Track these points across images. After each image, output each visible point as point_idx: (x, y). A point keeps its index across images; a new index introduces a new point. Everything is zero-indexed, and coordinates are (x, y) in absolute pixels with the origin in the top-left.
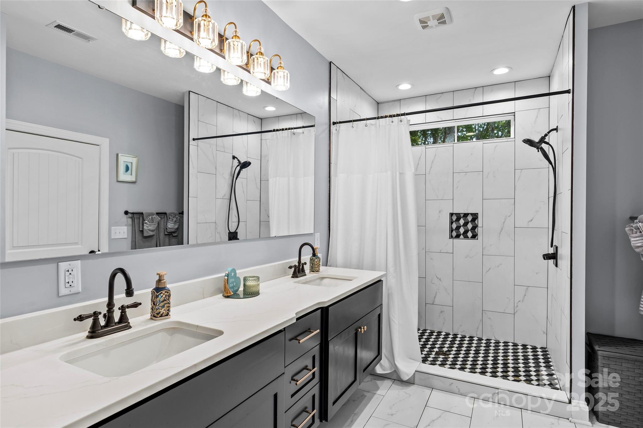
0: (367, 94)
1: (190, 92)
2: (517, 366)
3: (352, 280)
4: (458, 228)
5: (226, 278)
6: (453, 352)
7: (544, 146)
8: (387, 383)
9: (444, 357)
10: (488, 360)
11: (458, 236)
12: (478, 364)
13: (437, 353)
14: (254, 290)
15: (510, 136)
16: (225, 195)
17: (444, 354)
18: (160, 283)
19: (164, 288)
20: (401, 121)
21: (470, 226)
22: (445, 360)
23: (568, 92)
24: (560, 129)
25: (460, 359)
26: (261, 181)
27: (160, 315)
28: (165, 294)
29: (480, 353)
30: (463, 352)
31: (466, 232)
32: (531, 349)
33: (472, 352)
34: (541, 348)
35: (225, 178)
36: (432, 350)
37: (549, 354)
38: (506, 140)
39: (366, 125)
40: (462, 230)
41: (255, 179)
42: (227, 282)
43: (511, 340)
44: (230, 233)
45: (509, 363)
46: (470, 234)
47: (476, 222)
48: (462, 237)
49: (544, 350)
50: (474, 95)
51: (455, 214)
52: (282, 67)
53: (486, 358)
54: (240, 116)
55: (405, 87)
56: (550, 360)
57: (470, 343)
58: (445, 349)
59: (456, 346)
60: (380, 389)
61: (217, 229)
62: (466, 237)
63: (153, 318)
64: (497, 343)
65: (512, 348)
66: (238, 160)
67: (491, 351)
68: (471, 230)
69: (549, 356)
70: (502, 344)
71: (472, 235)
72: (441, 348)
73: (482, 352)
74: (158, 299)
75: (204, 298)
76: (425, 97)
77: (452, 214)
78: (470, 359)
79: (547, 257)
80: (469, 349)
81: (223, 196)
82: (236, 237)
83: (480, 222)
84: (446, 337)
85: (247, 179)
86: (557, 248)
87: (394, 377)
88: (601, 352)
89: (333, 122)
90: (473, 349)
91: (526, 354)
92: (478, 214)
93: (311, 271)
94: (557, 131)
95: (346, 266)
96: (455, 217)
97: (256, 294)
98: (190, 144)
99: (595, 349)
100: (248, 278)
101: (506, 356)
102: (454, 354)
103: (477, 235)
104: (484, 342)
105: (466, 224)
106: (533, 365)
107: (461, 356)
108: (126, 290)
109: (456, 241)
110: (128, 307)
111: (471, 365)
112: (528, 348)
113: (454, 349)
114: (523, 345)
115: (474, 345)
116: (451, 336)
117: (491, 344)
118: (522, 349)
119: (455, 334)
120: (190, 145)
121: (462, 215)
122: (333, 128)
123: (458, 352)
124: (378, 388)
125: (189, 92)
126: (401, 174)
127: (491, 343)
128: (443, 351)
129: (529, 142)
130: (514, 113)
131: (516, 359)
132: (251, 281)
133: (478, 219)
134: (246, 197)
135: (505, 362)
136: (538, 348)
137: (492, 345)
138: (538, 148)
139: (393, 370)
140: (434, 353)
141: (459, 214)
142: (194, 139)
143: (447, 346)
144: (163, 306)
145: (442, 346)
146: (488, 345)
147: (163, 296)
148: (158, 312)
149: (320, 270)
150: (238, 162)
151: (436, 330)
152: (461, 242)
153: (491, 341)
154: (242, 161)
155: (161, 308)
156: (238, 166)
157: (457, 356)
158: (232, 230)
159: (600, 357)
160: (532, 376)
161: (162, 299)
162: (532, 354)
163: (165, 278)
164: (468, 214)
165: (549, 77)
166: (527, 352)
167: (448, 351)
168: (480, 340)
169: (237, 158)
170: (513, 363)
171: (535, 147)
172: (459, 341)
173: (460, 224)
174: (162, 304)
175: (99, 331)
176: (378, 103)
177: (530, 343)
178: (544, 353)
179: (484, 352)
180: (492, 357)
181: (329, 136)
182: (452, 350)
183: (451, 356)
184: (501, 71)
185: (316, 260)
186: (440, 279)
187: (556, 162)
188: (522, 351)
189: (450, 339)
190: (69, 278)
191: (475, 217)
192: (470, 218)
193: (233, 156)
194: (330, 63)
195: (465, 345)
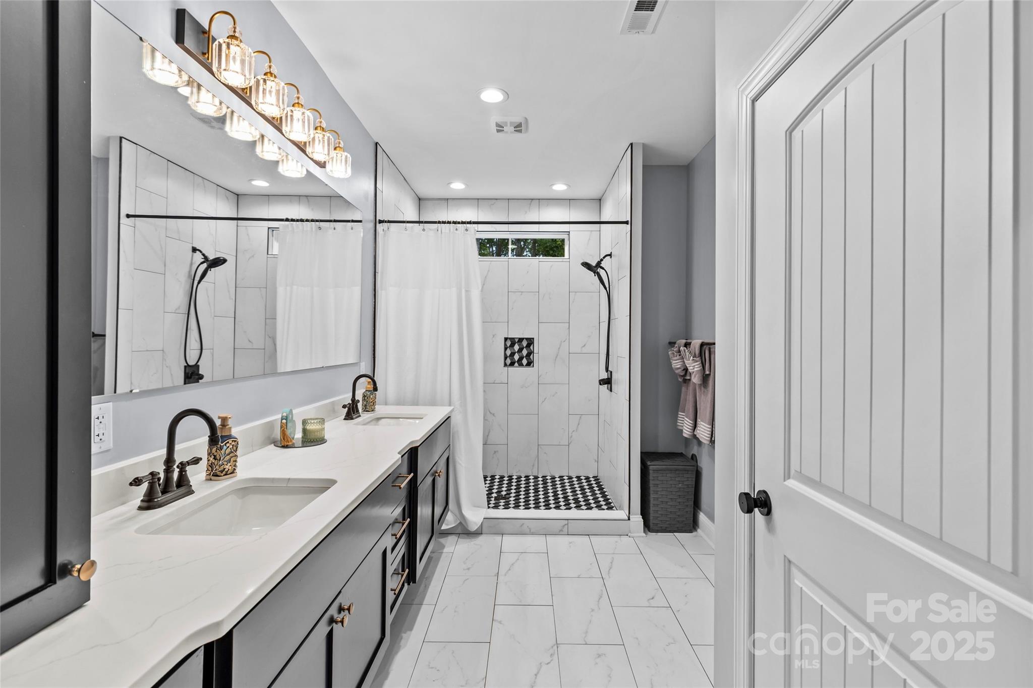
0: (410, 187)
1: (123, 139)
2: (576, 497)
3: (422, 418)
4: (513, 354)
5: (284, 421)
6: (513, 495)
7: (599, 270)
8: (452, 539)
9: (504, 501)
10: (549, 497)
11: (512, 364)
12: (540, 502)
13: (496, 499)
14: (318, 435)
15: (564, 256)
16: (179, 308)
17: (504, 498)
18: (223, 430)
19: (230, 437)
20: (467, 230)
21: (525, 352)
22: (507, 503)
23: (627, 223)
24: (614, 256)
25: (522, 500)
26: (236, 287)
27: (224, 473)
28: (233, 444)
29: (539, 491)
30: (522, 493)
31: (521, 359)
32: (585, 479)
33: (532, 491)
34: (593, 477)
35: (179, 281)
36: (490, 496)
37: (601, 482)
38: (561, 260)
39: (424, 230)
40: (516, 357)
41: (228, 285)
42: (285, 427)
43: (565, 473)
44: (187, 367)
45: (569, 496)
46: (525, 361)
47: (531, 347)
48: (516, 364)
49: (596, 478)
50: (530, 207)
51: (510, 338)
52: (341, 148)
53: (546, 495)
54: (205, 187)
55: (458, 186)
56: (603, 486)
57: (527, 483)
58: (504, 493)
59: (514, 487)
60: (446, 547)
61: (165, 360)
62: (521, 365)
63: (213, 478)
64: (553, 478)
65: (567, 481)
66: (203, 255)
67: (550, 488)
68: (526, 356)
69: (601, 483)
70: (558, 479)
71: (527, 362)
72: (499, 492)
73: (541, 489)
74: (223, 452)
75: (253, 451)
76: (477, 201)
77: (506, 339)
78: (532, 498)
79: (603, 382)
80: (527, 489)
81: (176, 309)
82: (196, 372)
83: (536, 347)
84: (502, 480)
85: (214, 283)
86: (611, 372)
87: (459, 530)
88: (653, 466)
89: (379, 220)
90: (532, 488)
91: (581, 485)
92: (533, 339)
93: (364, 411)
94: (611, 257)
95: (400, 402)
96: (511, 342)
97: (321, 441)
98: (121, 222)
99: (647, 464)
100: (309, 421)
101: (564, 490)
102: (514, 497)
103: (533, 362)
104: (540, 479)
105: (520, 350)
106: (590, 494)
107: (522, 497)
108: (209, 437)
109: (511, 369)
110: (188, 463)
111: (534, 504)
112: (582, 479)
113: (513, 491)
114: (577, 477)
115: (532, 484)
116: (506, 479)
117: (547, 481)
118: (577, 481)
119: (509, 476)
120: (121, 225)
121: (517, 340)
122: (380, 227)
123: (517, 494)
124: (443, 547)
125: (121, 138)
126: (467, 291)
127: (547, 479)
128: (502, 495)
129: (586, 265)
130: (569, 232)
131: (574, 491)
132: (312, 425)
133: (533, 345)
134: (213, 311)
135: (565, 495)
136: (590, 478)
137: (549, 481)
138: (594, 273)
139: (459, 522)
140: (493, 499)
141: (514, 338)
142: (128, 216)
143: (504, 489)
144: (229, 461)
145: (500, 490)
146: (545, 482)
147: (230, 447)
148: (222, 469)
149: (376, 409)
150: (203, 257)
151: (489, 475)
152: (516, 370)
153: (547, 477)
154: (211, 257)
155: (226, 463)
156: (202, 263)
157: (517, 498)
158: (192, 362)
159: (651, 472)
160: (591, 504)
161: (228, 451)
162: (587, 484)
163: (229, 423)
164: (523, 339)
165: (600, 200)
166: (582, 483)
167: (507, 494)
168: (536, 478)
169: (201, 251)
170: (572, 496)
171: (592, 271)
172: (516, 482)
173: (514, 349)
174: (228, 458)
175: (159, 499)
176: (420, 199)
177: (583, 475)
178: (597, 481)
179: (543, 489)
180: (552, 493)
181: (374, 237)
182: (511, 493)
183: (512, 499)
184: (560, 188)
185: (371, 397)
186: (493, 415)
187: (611, 287)
188: (577, 482)
189: (506, 482)
190: (99, 429)
191: (530, 342)
192: (525, 343)
193: (193, 247)
194: (377, 144)
195: (523, 486)
